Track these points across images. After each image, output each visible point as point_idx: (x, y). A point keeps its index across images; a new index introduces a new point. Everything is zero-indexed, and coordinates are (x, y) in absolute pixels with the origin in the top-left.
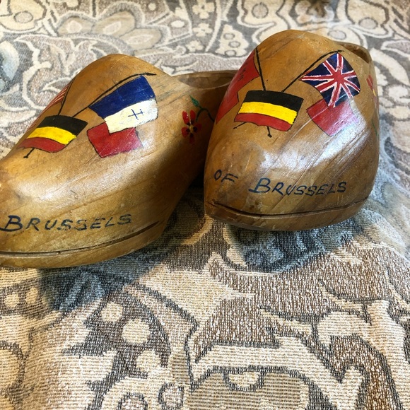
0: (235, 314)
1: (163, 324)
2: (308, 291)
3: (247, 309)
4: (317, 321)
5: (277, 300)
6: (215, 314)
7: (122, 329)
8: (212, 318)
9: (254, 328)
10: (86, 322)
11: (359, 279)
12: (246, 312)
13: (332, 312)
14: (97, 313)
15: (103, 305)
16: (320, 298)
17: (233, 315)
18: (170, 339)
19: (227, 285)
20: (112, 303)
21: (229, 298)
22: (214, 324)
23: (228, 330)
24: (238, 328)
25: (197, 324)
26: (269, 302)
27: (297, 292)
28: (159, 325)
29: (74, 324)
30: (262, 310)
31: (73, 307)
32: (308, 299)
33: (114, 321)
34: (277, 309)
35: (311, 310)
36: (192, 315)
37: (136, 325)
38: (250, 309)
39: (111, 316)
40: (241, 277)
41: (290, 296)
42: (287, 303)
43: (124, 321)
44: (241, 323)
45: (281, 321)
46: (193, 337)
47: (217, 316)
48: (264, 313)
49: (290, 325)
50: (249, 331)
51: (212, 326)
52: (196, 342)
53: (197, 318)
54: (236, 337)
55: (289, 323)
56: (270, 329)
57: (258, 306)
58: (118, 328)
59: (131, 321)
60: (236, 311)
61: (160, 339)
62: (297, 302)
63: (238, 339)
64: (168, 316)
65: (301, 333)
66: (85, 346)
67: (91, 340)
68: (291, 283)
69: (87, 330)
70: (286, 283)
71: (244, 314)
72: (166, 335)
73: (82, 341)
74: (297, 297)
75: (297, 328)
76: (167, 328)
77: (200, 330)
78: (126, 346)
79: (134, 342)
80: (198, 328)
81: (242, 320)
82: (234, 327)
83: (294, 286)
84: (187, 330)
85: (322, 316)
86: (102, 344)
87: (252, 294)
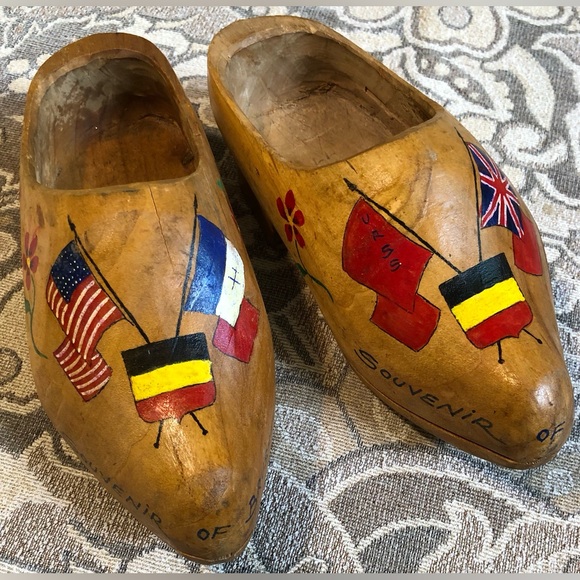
0: (34, 524)
3: (52, 521)
4: (132, 557)
5: (95, 517)
6: (9, 519)
8: (3, 522)
9: (48, 548)
12: (49, 524)
13: (156, 549)
17: (31, 524)
21: (36, 502)
23: (16, 543)
24: (30, 542)
26: (83, 517)
30: (70, 526)
34: (89, 529)
35: (131, 539)
38: (56, 522)
41: (115, 514)
42: (105, 524)
44: (36, 538)
45: (87, 546)
48: (72, 531)
49: (95, 554)
50: (41, 550)
54: (22, 554)
55: (94, 551)
56: (68, 553)
57: (68, 520)
60: (37, 520)
62: (119, 524)
63: (22, 558)
65: (103, 568)
71: (45, 527)
74: (123, 518)
75: (102, 560)
81: (39, 533)
82: (25, 541)
85: (141, 552)
87: (68, 502)
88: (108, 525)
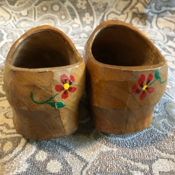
0: (108, 159)
1: (69, 163)
2: (146, 148)
3: (114, 156)
4: (152, 163)
5: (130, 152)
6: (97, 159)
7: (47, 164)
8: (95, 161)
9: (118, 166)
10: (27, 161)
11: (172, 143)
12: (114, 158)
13: (159, 159)
14: (33, 156)
15: (36, 152)
16: (153, 152)
17: (106, 159)
18: (73, 171)
19: (103, 144)
20: (42, 151)
21: (104, 151)
22: (97, 164)
23: (104, 167)
24: (110, 165)
25: (87, 163)
26: (126, 153)
27: (141, 148)
28: (67, 163)
29: (21, 161)
30: (122, 157)
31: (20, 152)
32: (146, 152)
33: (42, 160)
34: (130, 157)
35: (148, 157)
36: (85, 158)
37: (54, 163)
38: (116, 156)
39: (41, 158)
40: (110, 140)
41: (137, 150)
42: (135, 154)
43: (48, 160)
44: (111, 163)
45: (132, 163)
46: (85, 170)
47: (98, 159)
49: (137, 165)
50: (116, 167)
51: (95, 165)
52: (87, 172)
53: (88, 160)
54: (109, 170)
55: (136, 164)
56: (126, 167)
57: (120, 155)
58: (45, 164)
59: (51, 161)
60: (108, 157)
61: (67, 170)
62: (140, 153)
63: (110, 172)
64: (71, 159)
65: (143, 169)
66: (26, 173)
67: (30, 170)
68: (137, 144)
69: (27, 165)
70: (135, 144)
71: (113, 159)
72: (71, 169)
73: (25, 170)
74: (141, 151)
75: (141, 166)
76: (71, 165)
77: (89, 166)
78: (49, 173)
79: (53, 171)
80: (88, 165)
81: (112, 162)
82: (107, 165)
83: (139, 146)
84: (82, 166)
85: (154, 161)
86: (36, 172)
87: (117, 149)
88: (136, 154)
